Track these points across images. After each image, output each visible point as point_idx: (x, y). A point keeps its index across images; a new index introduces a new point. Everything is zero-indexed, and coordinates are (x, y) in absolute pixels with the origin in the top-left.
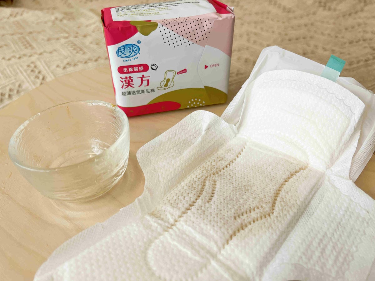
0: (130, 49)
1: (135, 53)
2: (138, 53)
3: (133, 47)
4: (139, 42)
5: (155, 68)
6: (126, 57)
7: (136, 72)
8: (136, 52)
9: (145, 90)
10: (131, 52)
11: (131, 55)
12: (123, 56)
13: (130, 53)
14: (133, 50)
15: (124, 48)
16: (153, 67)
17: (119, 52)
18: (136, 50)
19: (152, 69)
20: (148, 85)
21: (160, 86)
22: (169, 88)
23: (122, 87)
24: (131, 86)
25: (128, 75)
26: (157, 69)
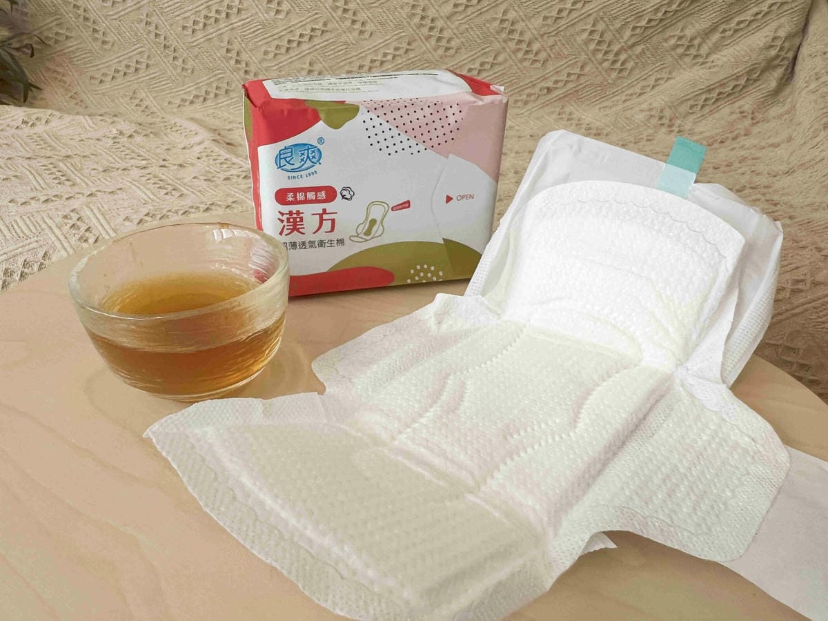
0: (303, 154)
1: (313, 162)
2: (318, 163)
3: (309, 149)
4: (321, 140)
5: (348, 196)
6: (293, 170)
7: (312, 202)
8: (314, 160)
9: (326, 241)
10: (305, 159)
11: (303, 167)
12: (288, 167)
13: (303, 162)
14: (308, 157)
15: (292, 152)
16: (344, 192)
17: (280, 159)
18: (313, 157)
19: (343, 197)
20: (332, 230)
21: (357, 232)
22: (372, 238)
23: (281, 233)
24: (298, 230)
25: (294, 208)
26: (351, 197)
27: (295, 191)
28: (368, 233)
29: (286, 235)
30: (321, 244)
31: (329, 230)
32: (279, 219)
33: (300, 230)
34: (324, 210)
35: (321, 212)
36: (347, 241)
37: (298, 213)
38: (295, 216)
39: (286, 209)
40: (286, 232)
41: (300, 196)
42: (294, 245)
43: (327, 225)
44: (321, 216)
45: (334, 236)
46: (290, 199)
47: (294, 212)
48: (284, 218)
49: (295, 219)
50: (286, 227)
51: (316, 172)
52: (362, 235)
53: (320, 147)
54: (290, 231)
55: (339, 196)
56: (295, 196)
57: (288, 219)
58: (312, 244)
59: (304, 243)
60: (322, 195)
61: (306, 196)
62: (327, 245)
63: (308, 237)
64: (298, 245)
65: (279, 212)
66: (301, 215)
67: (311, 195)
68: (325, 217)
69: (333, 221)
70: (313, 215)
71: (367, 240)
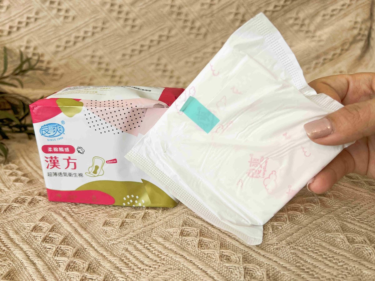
0: (54, 129)
1: (59, 132)
2: (63, 134)
3: (57, 126)
4: (63, 122)
5: (82, 152)
6: (50, 136)
7: (62, 152)
8: (60, 132)
9: (73, 174)
10: (56, 131)
11: (55, 135)
12: (47, 135)
13: (55, 133)
14: (57, 130)
15: (48, 127)
16: (79, 150)
17: (42, 131)
18: (60, 130)
19: (79, 151)
20: (75, 168)
21: (89, 171)
22: (98, 176)
23: (48, 168)
24: (56, 166)
25: (53, 155)
26: (83, 152)
27: (53, 146)
28: (95, 172)
29: (51, 168)
30: (70, 175)
31: (74, 168)
32: (45, 160)
33: (58, 166)
34: (69, 158)
35: (68, 158)
36: (84, 175)
37: (55, 158)
38: (54, 159)
39: (49, 155)
40: (50, 167)
41: (56, 149)
42: (55, 174)
43: (72, 165)
44: (68, 160)
45: (77, 171)
46: (51, 151)
47: (53, 157)
48: (48, 160)
49: (54, 160)
50: (50, 165)
51: (62, 138)
52: (92, 173)
53: (62, 125)
54: (52, 166)
55: (76, 151)
56: (53, 149)
57: (50, 161)
58: (65, 174)
59: (61, 173)
60: (67, 150)
61: (58, 149)
62: (73, 176)
63: (62, 170)
64: (58, 174)
65: (45, 157)
66: (57, 159)
67: (61, 149)
68: (70, 161)
69: (75, 163)
70: (63, 159)
71: (95, 176)
